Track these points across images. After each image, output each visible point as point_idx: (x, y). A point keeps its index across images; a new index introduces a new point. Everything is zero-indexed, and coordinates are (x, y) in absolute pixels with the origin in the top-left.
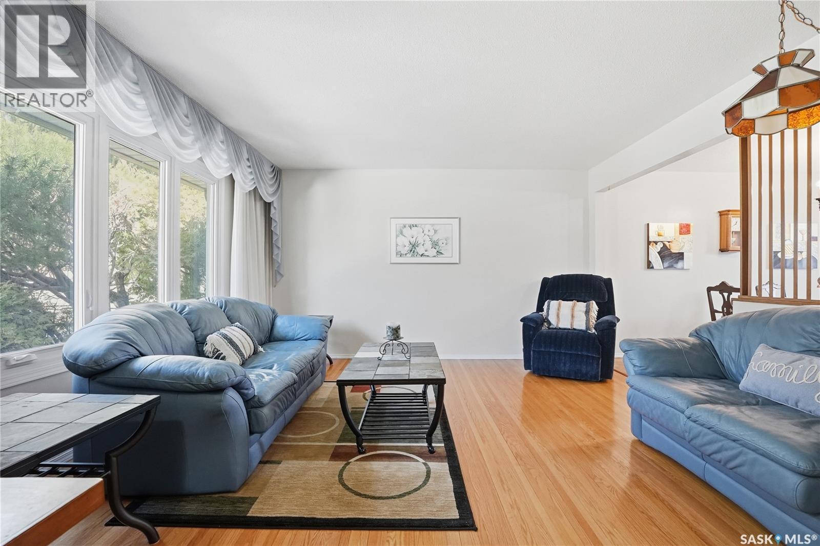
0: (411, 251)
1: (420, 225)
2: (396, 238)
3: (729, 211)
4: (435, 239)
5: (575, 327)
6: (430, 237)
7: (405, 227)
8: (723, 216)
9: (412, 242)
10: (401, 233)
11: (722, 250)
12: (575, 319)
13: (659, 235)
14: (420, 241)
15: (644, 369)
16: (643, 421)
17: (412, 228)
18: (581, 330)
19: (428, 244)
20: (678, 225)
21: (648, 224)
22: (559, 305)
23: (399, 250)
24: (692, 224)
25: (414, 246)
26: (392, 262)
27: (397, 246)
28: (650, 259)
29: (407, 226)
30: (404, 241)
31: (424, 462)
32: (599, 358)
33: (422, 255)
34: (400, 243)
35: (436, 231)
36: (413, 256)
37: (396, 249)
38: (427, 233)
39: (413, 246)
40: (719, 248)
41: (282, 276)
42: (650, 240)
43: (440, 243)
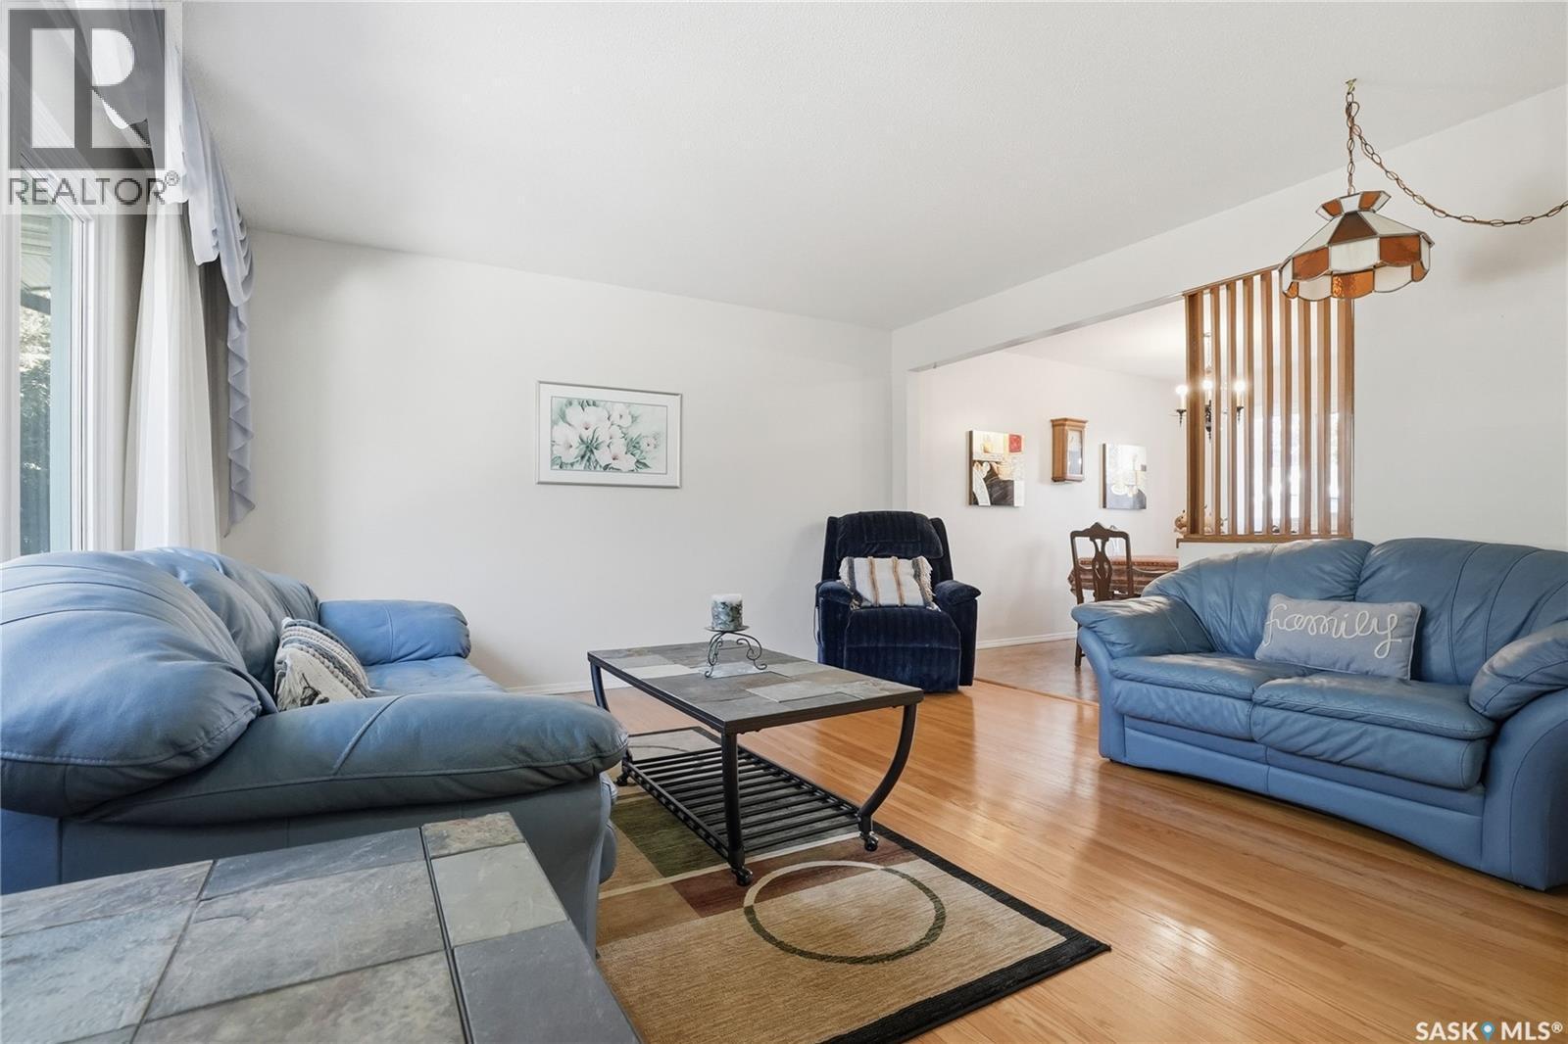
0: (583, 457)
1: (602, 403)
2: (552, 427)
3: (1066, 420)
4: (633, 433)
5: (906, 602)
6: (624, 430)
7: (571, 404)
8: (1057, 428)
9: (585, 439)
10: (563, 417)
11: (1055, 480)
12: (903, 588)
13: (986, 451)
14: (603, 436)
15: (1132, 647)
16: (1127, 729)
17: (587, 408)
18: (917, 607)
19: (619, 447)
20: (1007, 436)
21: (971, 433)
22: (872, 564)
23: (556, 453)
24: (1023, 437)
25: (589, 448)
26: (542, 480)
27: (552, 445)
28: (974, 490)
29: (575, 403)
30: (570, 436)
31: (883, 867)
32: (957, 651)
33: (606, 467)
34: (559, 438)
35: (634, 419)
36: (587, 468)
37: (552, 451)
38: (617, 421)
39: (587, 447)
40: (1051, 476)
41: (249, 505)
42: (975, 458)
43: (643, 445)
